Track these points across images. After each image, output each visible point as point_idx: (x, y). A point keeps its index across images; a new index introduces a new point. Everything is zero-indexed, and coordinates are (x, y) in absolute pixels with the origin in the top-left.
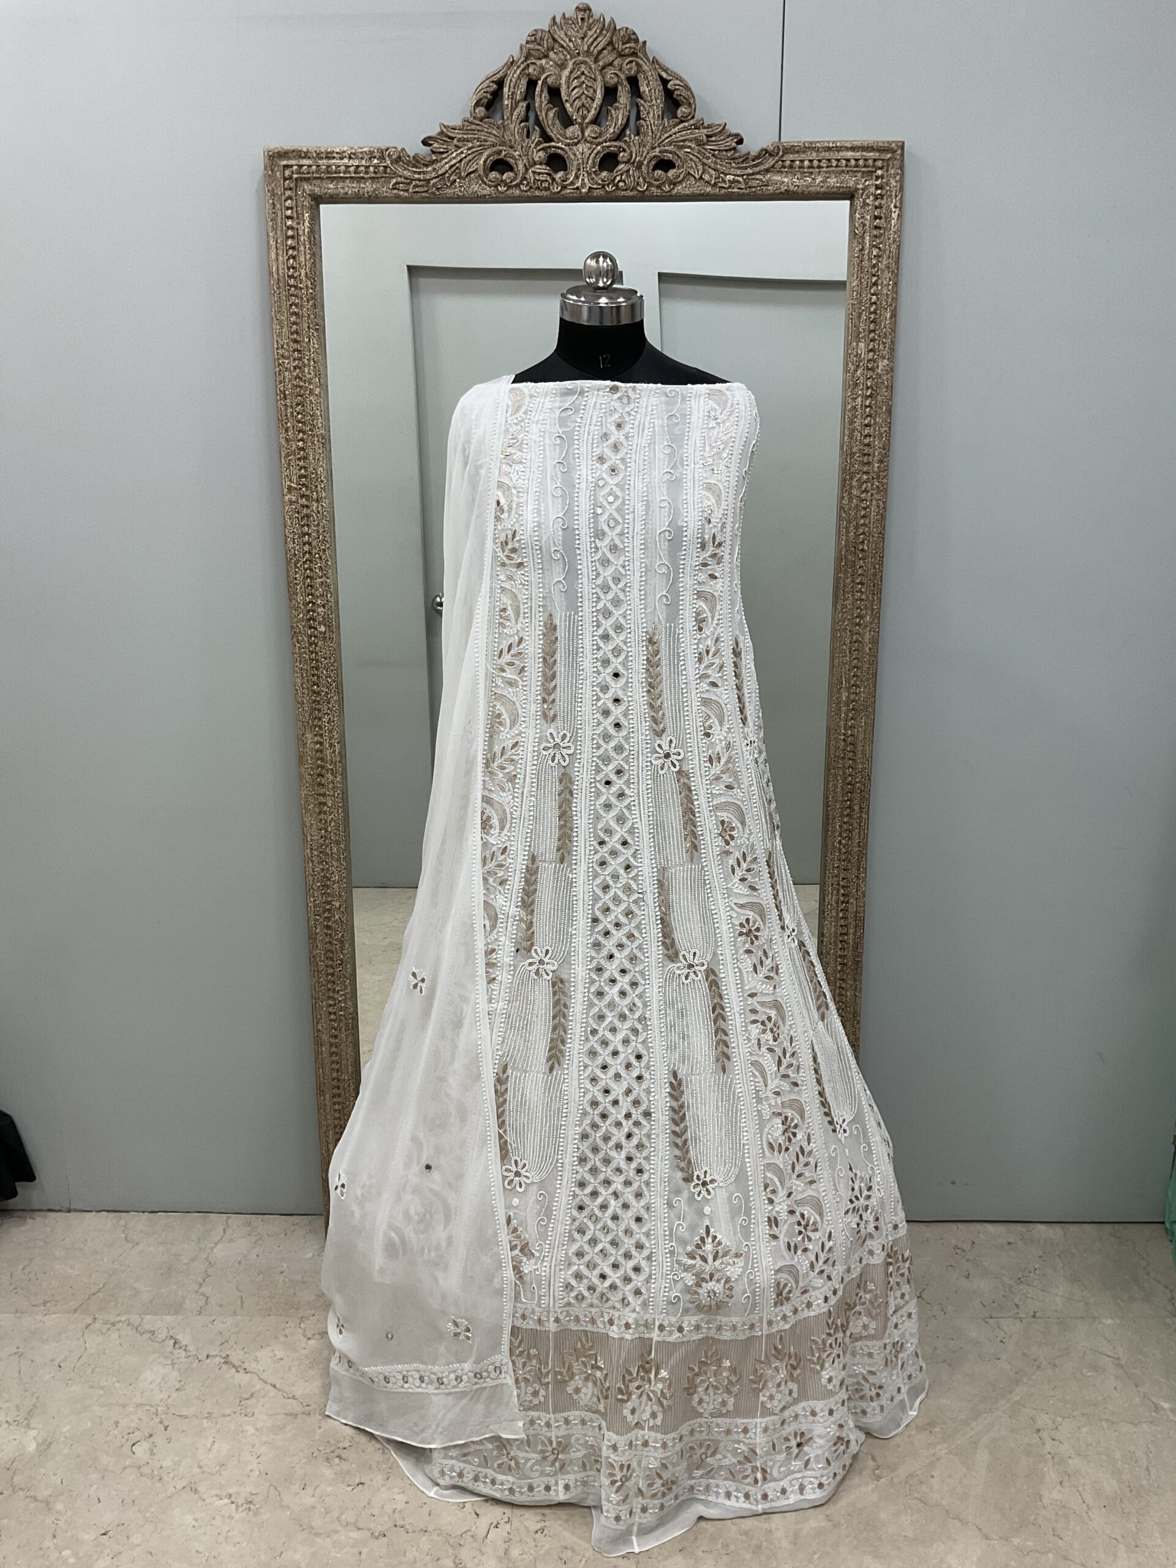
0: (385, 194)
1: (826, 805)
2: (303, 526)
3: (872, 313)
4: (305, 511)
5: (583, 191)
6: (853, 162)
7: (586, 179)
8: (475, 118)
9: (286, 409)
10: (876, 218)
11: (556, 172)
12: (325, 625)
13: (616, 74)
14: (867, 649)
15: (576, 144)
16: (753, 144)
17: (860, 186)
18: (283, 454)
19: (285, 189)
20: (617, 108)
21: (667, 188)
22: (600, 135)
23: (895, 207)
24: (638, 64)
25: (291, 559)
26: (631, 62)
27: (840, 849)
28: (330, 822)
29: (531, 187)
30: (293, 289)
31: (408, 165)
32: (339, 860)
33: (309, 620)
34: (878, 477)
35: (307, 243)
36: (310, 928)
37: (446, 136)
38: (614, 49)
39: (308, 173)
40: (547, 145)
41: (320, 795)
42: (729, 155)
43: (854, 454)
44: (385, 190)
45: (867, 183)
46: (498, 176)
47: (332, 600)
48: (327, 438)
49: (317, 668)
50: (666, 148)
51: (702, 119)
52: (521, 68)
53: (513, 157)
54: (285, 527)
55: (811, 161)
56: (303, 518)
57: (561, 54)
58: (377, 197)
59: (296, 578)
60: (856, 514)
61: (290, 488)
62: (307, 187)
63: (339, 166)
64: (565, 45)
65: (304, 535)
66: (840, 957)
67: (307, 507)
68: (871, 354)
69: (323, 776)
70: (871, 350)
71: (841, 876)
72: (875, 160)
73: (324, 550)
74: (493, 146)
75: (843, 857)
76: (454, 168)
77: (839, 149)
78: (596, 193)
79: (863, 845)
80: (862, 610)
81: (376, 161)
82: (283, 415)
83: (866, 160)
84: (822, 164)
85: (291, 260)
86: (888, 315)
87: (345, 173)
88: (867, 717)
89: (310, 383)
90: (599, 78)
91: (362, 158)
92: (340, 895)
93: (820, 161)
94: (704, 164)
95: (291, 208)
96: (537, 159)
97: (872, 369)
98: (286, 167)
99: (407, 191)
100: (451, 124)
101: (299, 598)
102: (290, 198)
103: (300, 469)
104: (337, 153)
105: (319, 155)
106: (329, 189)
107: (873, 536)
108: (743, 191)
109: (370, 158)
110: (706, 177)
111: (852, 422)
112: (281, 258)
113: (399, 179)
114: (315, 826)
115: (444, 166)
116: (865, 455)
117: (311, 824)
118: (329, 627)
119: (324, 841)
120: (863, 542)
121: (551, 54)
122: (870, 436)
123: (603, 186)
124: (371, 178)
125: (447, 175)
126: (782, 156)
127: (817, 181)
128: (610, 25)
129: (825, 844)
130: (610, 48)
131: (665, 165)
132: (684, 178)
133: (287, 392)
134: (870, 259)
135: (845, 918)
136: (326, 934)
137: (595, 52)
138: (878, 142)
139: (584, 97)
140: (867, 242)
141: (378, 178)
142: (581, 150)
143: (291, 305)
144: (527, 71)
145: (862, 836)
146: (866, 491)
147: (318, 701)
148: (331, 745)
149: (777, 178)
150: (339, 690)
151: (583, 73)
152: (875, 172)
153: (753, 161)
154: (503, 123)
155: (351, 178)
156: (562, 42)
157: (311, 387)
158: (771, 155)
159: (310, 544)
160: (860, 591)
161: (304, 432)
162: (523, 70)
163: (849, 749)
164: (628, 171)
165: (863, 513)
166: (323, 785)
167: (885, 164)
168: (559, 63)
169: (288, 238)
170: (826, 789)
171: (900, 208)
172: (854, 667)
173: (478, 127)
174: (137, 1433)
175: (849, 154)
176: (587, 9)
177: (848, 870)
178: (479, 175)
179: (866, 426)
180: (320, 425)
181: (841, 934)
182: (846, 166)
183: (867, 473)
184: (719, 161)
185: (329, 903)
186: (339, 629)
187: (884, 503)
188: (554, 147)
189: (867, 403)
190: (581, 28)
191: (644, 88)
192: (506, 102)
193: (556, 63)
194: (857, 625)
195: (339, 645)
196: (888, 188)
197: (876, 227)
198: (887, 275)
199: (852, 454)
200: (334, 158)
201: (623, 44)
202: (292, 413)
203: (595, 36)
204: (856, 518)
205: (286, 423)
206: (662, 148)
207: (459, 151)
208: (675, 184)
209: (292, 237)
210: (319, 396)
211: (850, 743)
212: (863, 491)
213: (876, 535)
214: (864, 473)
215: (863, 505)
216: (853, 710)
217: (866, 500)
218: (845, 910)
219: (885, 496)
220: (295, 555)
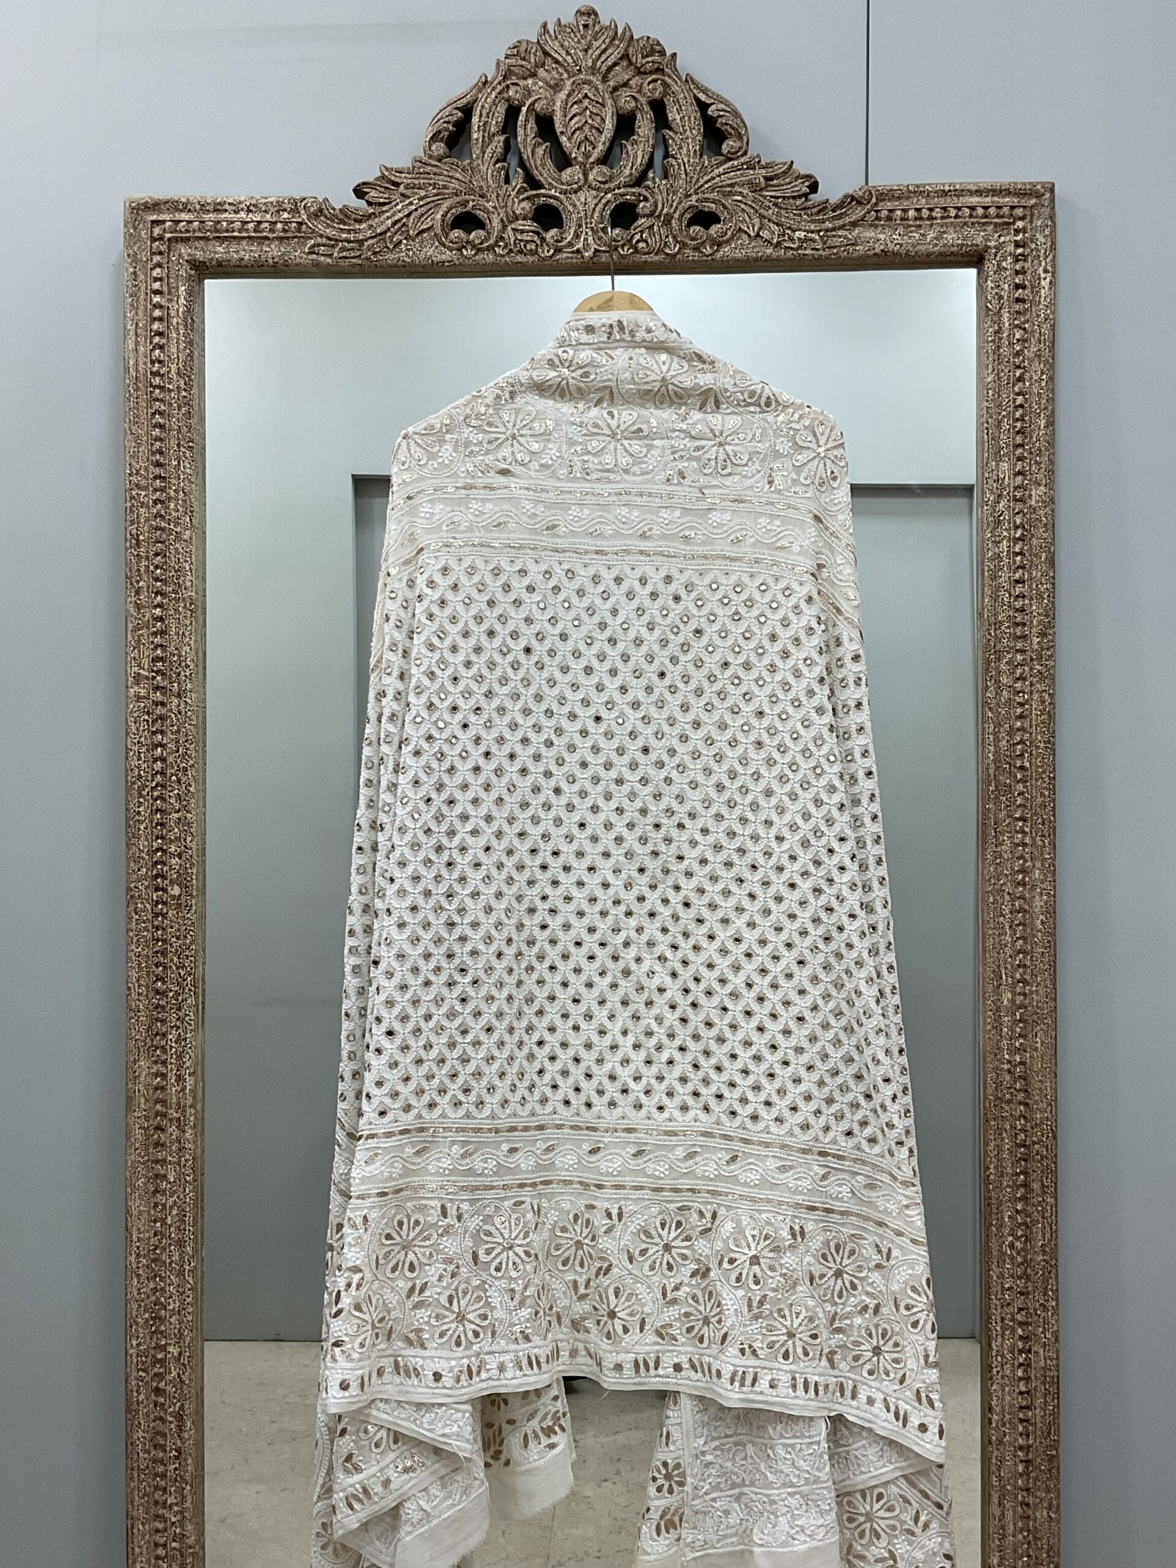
0: (298, 260)
1: (985, 1180)
2: (154, 733)
3: (1018, 420)
4: (159, 710)
5: (587, 254)
6: (980, 211)
7: (590, 239)
8: (430, 157)
9: (138, 561)
10: (1018, 287)
11: (547, 230)
12: (180, 886)
13: (633, 97)
14: (1039, 923)
15: (576, 192)
16: (831, 191)
17: (992, 244)
18: (130, 626)
19: (155, 253)
20: (635, 142)
21: (708, 250)
22: (611, 178)
23: (1046, 271)
24: (665, 85)
25: (133, 783)
26: (655, 81)
27: (1012, 1258)
28: (171, 1207)
29: (511, 251)
30: (157, 391)
31: (333, 221)
32: (181, 1274)
33: (157, 876)
34: (1040, 658)
35: (181, 327)
36: (128, 1393)
37: (388, 181)
38: (631, 63)
39: (187, 231)
40: (534, 192)
41: (157, 1162)
42: (798, 203)
43: (1001, 623)
44: (298, 254)
45: (1002, 239)
46: (462, 234)
47: (194, 847)
48: (199, 604)
49: (164, 953)
50: (706, 195)
51: (758, 156)
52: (497, 91)
53: (485, 210)
54: (127, 734)
55: (918, 210)
56: (154, 721)
57: (554, 73)
58: (286, 265)
59: (139, 813)
60: (1008, 713)
61: (138, 678)
62: (184, 250)
63: (233, 222)
64: (560, 59)
65: (156, 746)
66: (1021, 1448)
67: (163, 704)
68: (1019, 479)
69: (163, 1130)
70: (1020, 473)
71: (1018, 1304)
72: (1012, 208)
73: (185, 770)
74: (457, 195)
75: (1019, 1272)
76: (399, 225)
77: (960, 193)
78: (604, 258)
79: (1052, 1250)
80: (1025, 861)
81: (286, 215)
82: (134, 568)
83: (999, 208)
84: (934, 214)
85: (157, 352)
86: (1043, 423)
87: (240, 231)
88: (1045, 1033)
89: (177, 524)
90: (609, 102)
91: (266, 212)
92: (181, 1335)
93: (931, 210)
94: (762, 217)
95: (161, 279)
96: (517, 212)
97: (1020, 500)
98: (155, 223)
99: (330, 256)
100: (395, 166)
101: (143, 843)
102: (159, 265)
103: (156, 648)
104: (230, 204)
105: (203, 207)
106: (216, 253)
107: (1038, 747)
108: (820, 252)
109: (278, 212)
110: (765, 234)
111: (994, 578)
112: (141, 349)
113: (319, 240)
114: (145, 1215)
115: (384, 222)
116: (1017, 624)
117: (140, 1213)
118: (186, 887)
119: (160, 1241)
120: (1022, 755)
121: (541, 72)
122: (1024, 597)
123: (616, 249)
124: (281, 239)
125: (389, 234)
126: (876, 204)
127: (929, 238)
128: (624, 33)
129: (986, 1251)
130: (625, 63)
131: (704, 218)
132: (733, 236)
133: (141, 538)
134: (1011, 344)
136: (156, 1404)
137: (604, 69)
138: (1016, 183)
139: (587, 126)
140: (1006, 320)
141: (288, 238)
142: (583, 200)
143: (154, 414)
144: (505, 95)
145: (1048, 1235)
146: (1024, 679)
147: (163, 1007)
148: (179, 1079)
149: (870, 233)
150: (198, 987)
151: (586, 96)
152: (1014, 223)
153: (834, 211)
154: (469, 164)
155: (250, 238)
156: (556, 56)
157: (179, 529)
158: (859, 203)
159: (163, 760)
160: (1023, 832)
161: (163, 594)
162: (500, 93)
163: (1018, 1086)
164: (651, 227)
165: (1019, 711)
166: (162, 1145)
167: (1028, 213)
168: (552, 83)
169: (155, 319)
170: (984, 1154)
171: (1053, 273)
172: (1019, 952)
173: (435, 170)
175: (974, 200)
176: (592, 13)
177: (1028, 1293)
178: (435, 235)
179: (1017, 582)
180: (189, 584)
181: (1021, 1408)
182: (971, 216)
183: (1022, 651)
184: (783, 212)
185: (163, 1348)
186: (204, 894)
187: (1051, 696)
188: (545, 196)
189: (1017, 550)
190: (583, 37)
191: (673, 115)
192: (475, 136)
193: (547, 83)
194: (1019, 884)
195: (202, 917)
196: (1033, 246)
197: (1018, 300)
198: (1037, 366)
199: (998, 624)
200: (226, 211)
201: (644, 57)
202: (147, 567)
203: (604, 46)
204: (1009, 719)
205: (138, 582)
206: (700, 196)
207: (407, 202)
208: (719, 245)
209: (160, 319)
210: (189, 542)
211: (1020, 1077)
212: (1018, 679)
213: (1042, 745)
214: (1017, 651)
215: (1018, 700)
216: (1020, 1021)
217: (1024, 692)
218: (1026, 1365)
219: (1052, 685)
220: (139, 775)
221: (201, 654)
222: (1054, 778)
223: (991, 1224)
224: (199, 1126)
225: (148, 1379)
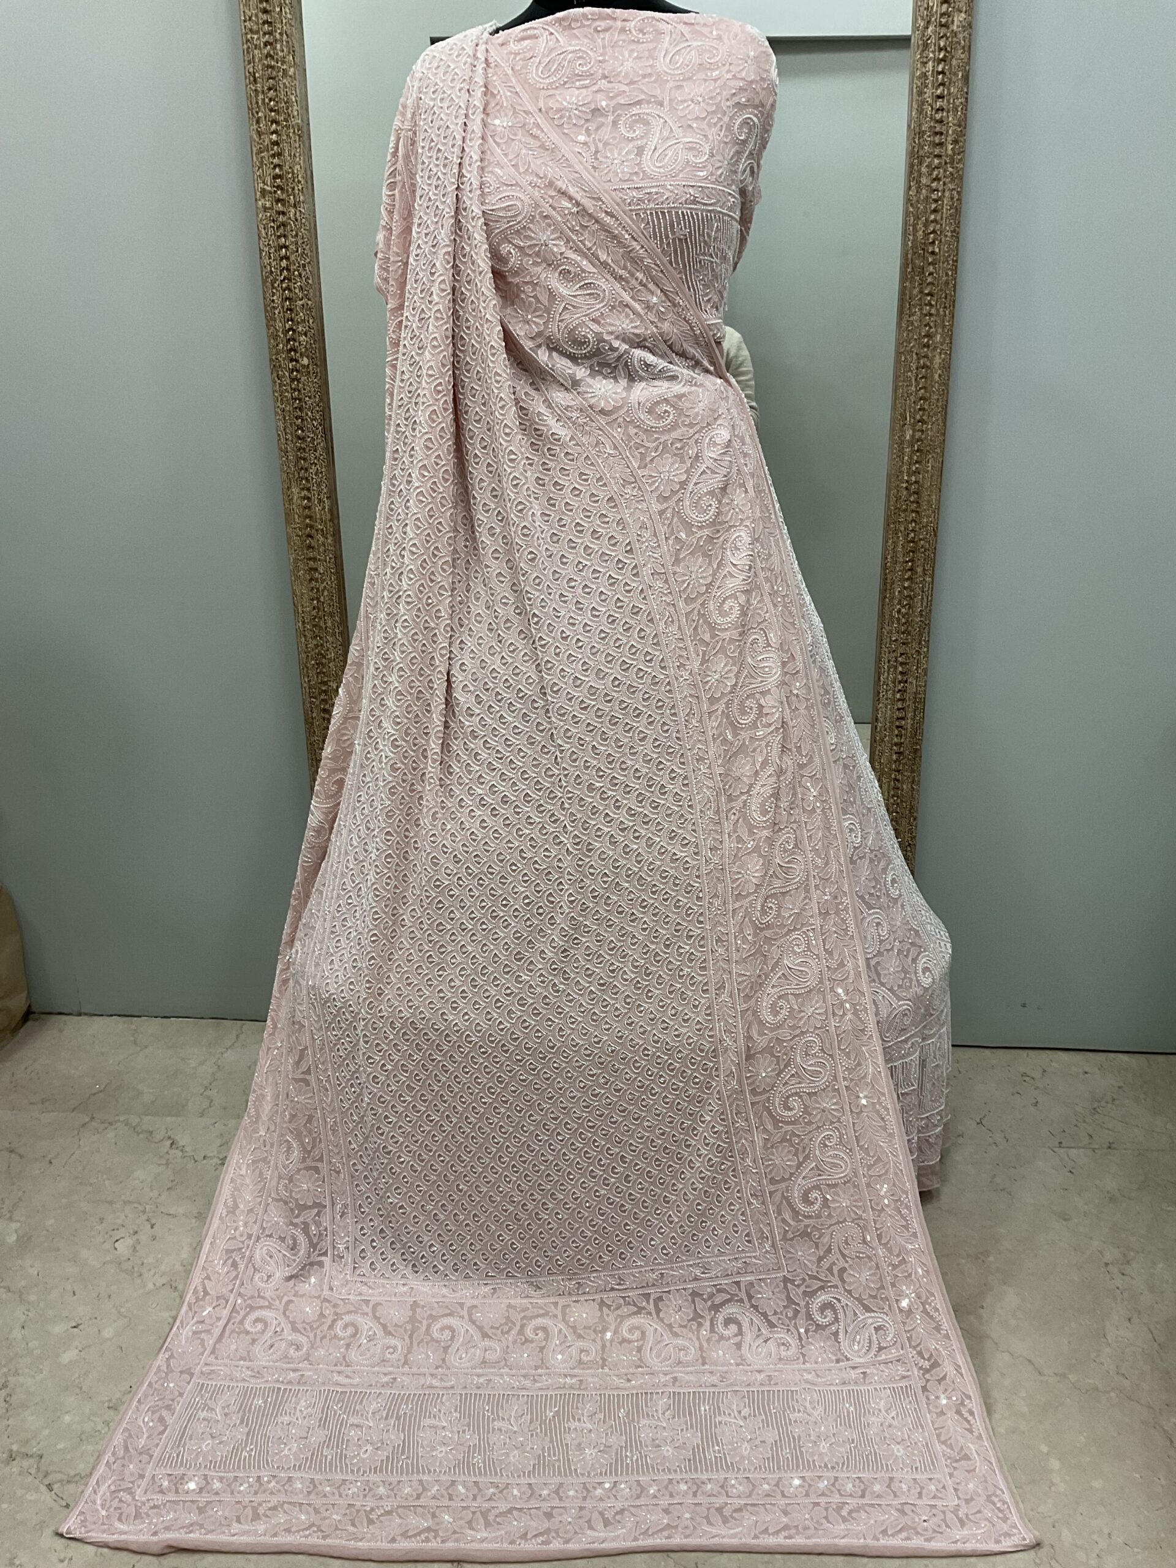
1: (884, 567)
2: (279, 237)
4: (281, 218)
9: (257, 96)
12: (307, 357)
14: (936, 377)
18: (255, 150)
25: (267, 277)
27: (898, 620)
28: (323, 591)
32: (333, 633)
33: (290, 351)
34: (952, 163)
36: (304, 711)
41: (310, 559)
43: (924, 132)
47: (314, 326)
48: (305, 129)
49: (301, 409)
54: (260, 238)
56: (278, 227)
59: (273, 301)
60: (925, 208)
61: (263, 192)
65: (281, 247)
66: (896, 744)
67: (283, 213)
69: (312, 537)
71: (900, 650)
73: (304, 266)
75: (903, 628)
79: (927, 615)
80: (930, 328)
82: (254, 101)
88: (935, 460)
89: (283, 63)
97: (945, 25)
101: (279, 325)
103: (275, 167)
107: (946, 236)
111: (921, 93)
114: (306, 596)
116: (936, 133)
117: (302, 594)
118: (313, 359)
119: (317, 612)
120: (933, 243)
122: (943, 110)
129: (882, 615)
133: (257, 75)
135: (903, 700)
145: (925, 604)
146: (937, 179)
147: (304, 449)
148: (320, 501)
150: (327, 433)
157: (286, 68)
159: (287, 258)
160: (931, 305)
161: (277, 122)
163: (912, 499)
165: (933, 206)
166: (313, 548)
170: (886, 549)
172: (920, 399)
174: (122, 1230)
177: (908, 643)
179: (938, 97)
180: (295, 113)
181: (898, 719)
183: (939, 156)
185: (325, 683)
186: (326, 364)
187: (959, 193)
189: (940, 68)
194: (924, 346)
195: (326, 383)
199: (921, 133)
202: (263, 100)
204: (926, 213)
205: (257, 112)
210: (293, 78)
211: (914, 493)
212: (934, 180)
213: (949, 234)
214: (936, 156)
215: (934, 196)
216: (918, 451)
217: (937, 190)
218: (903, 691)
219: (961, 185)
220: (271, 272)
221: (309, 173)
222: (957, 261)
223: (885, 597)
224: (337, 534)
225: (318, 703)
